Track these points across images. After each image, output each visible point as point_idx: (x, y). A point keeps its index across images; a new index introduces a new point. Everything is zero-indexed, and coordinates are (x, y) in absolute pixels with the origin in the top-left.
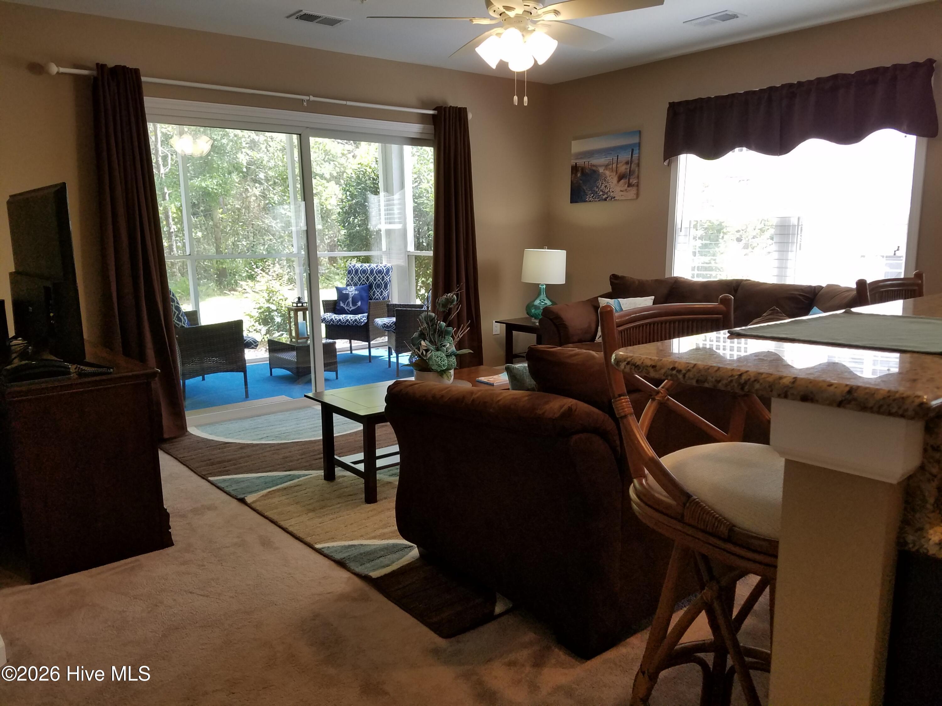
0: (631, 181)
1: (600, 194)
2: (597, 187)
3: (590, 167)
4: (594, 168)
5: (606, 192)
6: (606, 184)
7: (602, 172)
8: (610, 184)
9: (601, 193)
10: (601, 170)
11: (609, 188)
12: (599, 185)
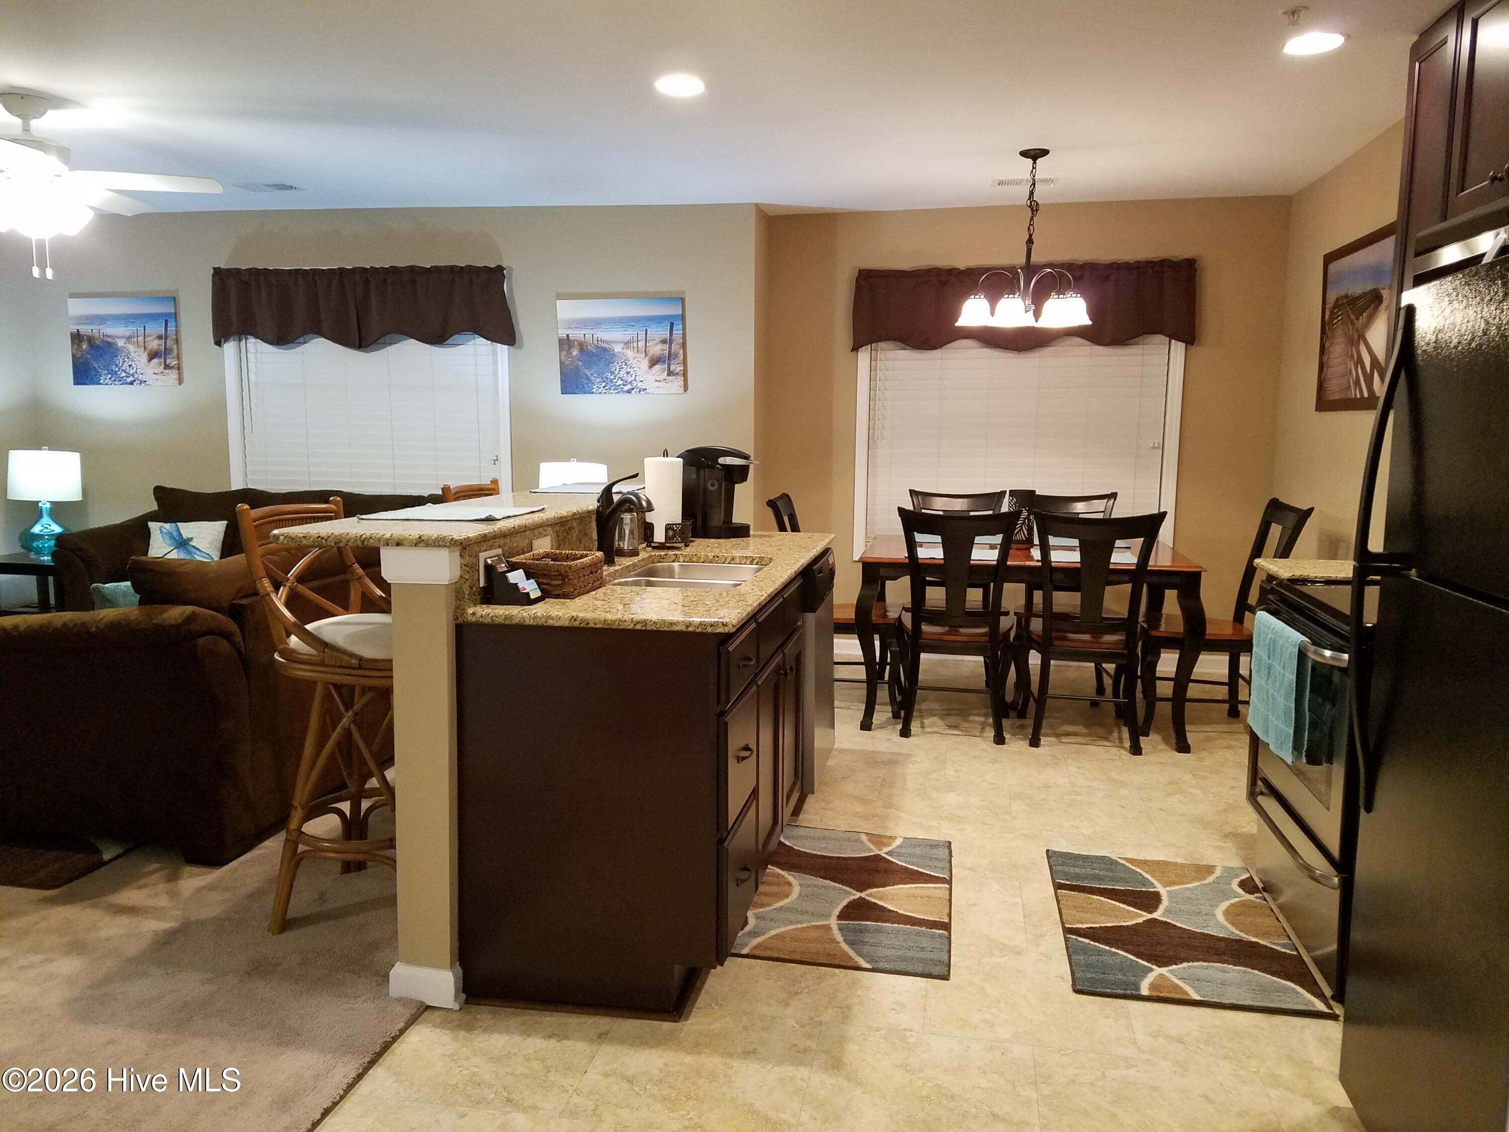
0: (168, 361)
1: (122, 376)
2: (117, 366)
3: (101, 337)
4: (109, 339)
5: (131, 373)
6: (130, 363)
7: (122, 347)
8: (136, 362)
9: (124, 374)
10: (120, 343)
11: (135, 368)
12: (119, 363)
